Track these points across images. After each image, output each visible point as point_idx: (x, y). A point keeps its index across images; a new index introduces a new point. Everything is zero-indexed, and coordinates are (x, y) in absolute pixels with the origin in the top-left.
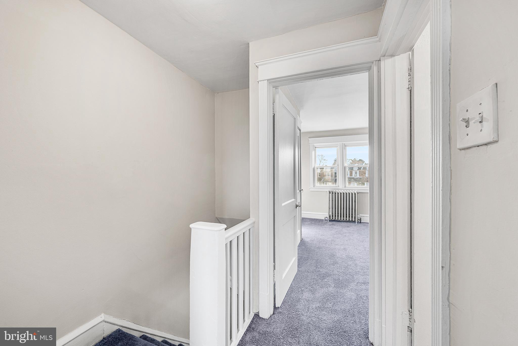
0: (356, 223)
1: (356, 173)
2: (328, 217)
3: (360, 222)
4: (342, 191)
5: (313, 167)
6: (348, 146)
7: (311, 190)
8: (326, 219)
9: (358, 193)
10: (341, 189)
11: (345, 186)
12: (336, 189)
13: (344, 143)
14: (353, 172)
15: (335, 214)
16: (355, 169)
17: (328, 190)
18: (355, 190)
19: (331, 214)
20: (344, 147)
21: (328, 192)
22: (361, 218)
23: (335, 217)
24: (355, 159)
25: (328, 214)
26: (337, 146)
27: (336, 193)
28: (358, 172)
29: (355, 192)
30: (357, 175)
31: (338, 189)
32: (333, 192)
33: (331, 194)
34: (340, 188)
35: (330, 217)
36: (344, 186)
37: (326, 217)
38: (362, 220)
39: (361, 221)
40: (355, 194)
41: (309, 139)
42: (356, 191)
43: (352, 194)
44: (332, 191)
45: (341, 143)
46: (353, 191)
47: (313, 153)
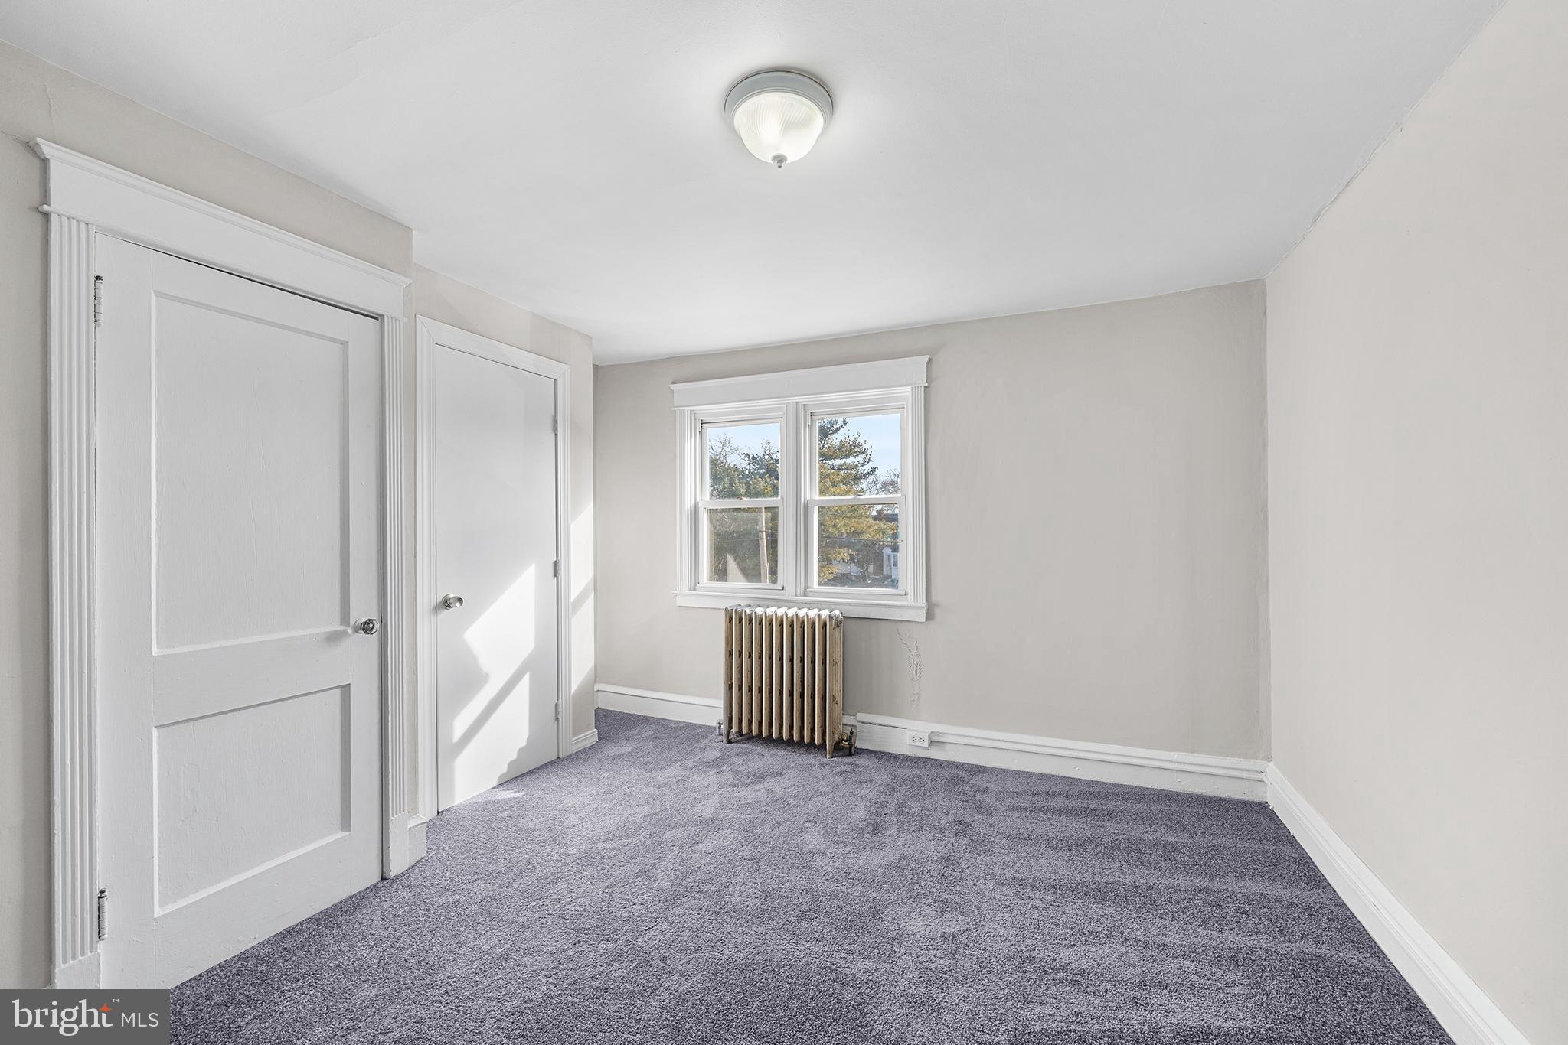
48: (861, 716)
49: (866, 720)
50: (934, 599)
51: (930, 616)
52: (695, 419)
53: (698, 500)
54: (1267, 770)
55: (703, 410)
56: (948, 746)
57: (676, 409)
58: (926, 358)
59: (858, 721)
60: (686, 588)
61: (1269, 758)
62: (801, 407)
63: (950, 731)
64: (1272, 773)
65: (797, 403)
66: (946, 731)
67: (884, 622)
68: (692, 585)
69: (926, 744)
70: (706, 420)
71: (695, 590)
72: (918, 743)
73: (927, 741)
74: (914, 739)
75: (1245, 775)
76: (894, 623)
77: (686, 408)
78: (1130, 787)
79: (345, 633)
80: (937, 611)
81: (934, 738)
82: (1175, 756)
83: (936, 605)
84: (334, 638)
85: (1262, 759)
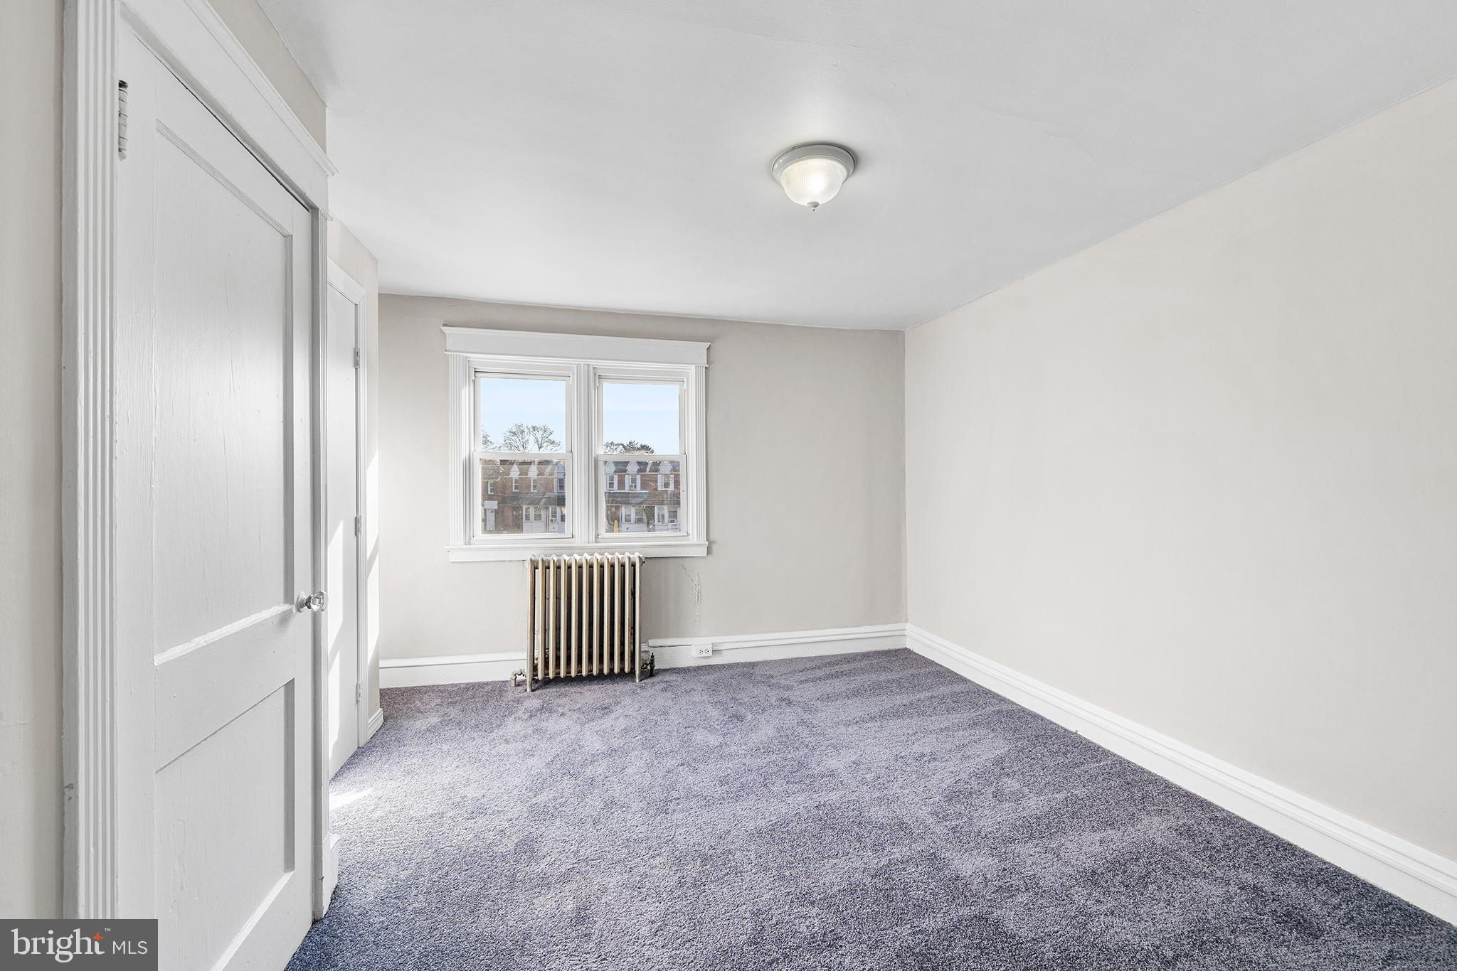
0: (637, 681)
1: (634, 480)
2: (526, 668)
3: (650, 671)
4: (584, 558)
5: (464, 454)
6: (607, 378)
7: (453, 557)
8: (520, 678)
9: (642, 562)
10: (581, 550)
11: (597, 536)
12: (561, 548)
13: (593, 363)
14: (627, 476)
15: (558, 649)
16: (633, 468)
17: (528, 556)
18: (632, 551)
19: (539, 653)
20: (595, 378)
21: (528, 566)
22: (653, 656)
23: (557, 665)
24: (630, 443)
25: (525, 655)
26: (566, 373)
27: (559, 567)
28: (638, 477)
29: (631, 556)
30: (635, 486)
31: (571, 550)
32: (549, 562)
33: (539, 573)
34: (578, 542)
35: (535, 668)
36: (593, 537)
37: (517, 670)
38: (655, 663)
39: (652, 668)
40: (633, 565)
41: (445, 329)
42: (637, 554)
43: (623, 566)
44: (543, 560)
45: (582, 362)
46: (627, 554)
47: (466, 393)
48: (652, 642)
49: (657, 645)
50: (712, 537)
51: (709, 551)
52: (469, 367)
53: (472, 450)
54: (907, 628)
55: (479, 360)
56: (724, 652)
57: (449, 353)
58: (708, 344)
59: (651, 647)
60: (463, 542)
61: (907, 621)
62: (591, 369)
63: (726, 641)
64: (910, 628)
65: (588, 365)
66: (723, 641)
67: (671, 560)
68: (467, 540)
69: (710, 654)
70: (479, 368)
71: (469, 544)
72: (704, 654)
73: (711, 651)
74: (701, 652)
75: (896, 633)
76: (680, 560)
77: (462, 354)
78: (842, 655)
79: (290, 611)
80: (714, 547)
81: (716, 648)
82: (862, 629)
83: (713, 542)
84: (284, 619)
85: (904, 622)
